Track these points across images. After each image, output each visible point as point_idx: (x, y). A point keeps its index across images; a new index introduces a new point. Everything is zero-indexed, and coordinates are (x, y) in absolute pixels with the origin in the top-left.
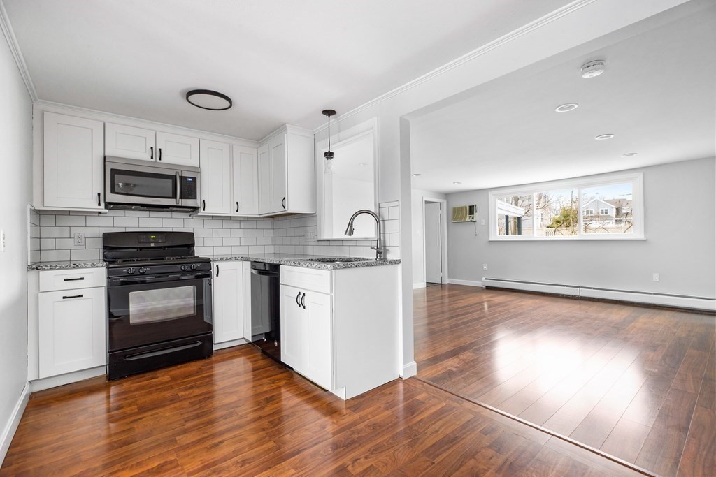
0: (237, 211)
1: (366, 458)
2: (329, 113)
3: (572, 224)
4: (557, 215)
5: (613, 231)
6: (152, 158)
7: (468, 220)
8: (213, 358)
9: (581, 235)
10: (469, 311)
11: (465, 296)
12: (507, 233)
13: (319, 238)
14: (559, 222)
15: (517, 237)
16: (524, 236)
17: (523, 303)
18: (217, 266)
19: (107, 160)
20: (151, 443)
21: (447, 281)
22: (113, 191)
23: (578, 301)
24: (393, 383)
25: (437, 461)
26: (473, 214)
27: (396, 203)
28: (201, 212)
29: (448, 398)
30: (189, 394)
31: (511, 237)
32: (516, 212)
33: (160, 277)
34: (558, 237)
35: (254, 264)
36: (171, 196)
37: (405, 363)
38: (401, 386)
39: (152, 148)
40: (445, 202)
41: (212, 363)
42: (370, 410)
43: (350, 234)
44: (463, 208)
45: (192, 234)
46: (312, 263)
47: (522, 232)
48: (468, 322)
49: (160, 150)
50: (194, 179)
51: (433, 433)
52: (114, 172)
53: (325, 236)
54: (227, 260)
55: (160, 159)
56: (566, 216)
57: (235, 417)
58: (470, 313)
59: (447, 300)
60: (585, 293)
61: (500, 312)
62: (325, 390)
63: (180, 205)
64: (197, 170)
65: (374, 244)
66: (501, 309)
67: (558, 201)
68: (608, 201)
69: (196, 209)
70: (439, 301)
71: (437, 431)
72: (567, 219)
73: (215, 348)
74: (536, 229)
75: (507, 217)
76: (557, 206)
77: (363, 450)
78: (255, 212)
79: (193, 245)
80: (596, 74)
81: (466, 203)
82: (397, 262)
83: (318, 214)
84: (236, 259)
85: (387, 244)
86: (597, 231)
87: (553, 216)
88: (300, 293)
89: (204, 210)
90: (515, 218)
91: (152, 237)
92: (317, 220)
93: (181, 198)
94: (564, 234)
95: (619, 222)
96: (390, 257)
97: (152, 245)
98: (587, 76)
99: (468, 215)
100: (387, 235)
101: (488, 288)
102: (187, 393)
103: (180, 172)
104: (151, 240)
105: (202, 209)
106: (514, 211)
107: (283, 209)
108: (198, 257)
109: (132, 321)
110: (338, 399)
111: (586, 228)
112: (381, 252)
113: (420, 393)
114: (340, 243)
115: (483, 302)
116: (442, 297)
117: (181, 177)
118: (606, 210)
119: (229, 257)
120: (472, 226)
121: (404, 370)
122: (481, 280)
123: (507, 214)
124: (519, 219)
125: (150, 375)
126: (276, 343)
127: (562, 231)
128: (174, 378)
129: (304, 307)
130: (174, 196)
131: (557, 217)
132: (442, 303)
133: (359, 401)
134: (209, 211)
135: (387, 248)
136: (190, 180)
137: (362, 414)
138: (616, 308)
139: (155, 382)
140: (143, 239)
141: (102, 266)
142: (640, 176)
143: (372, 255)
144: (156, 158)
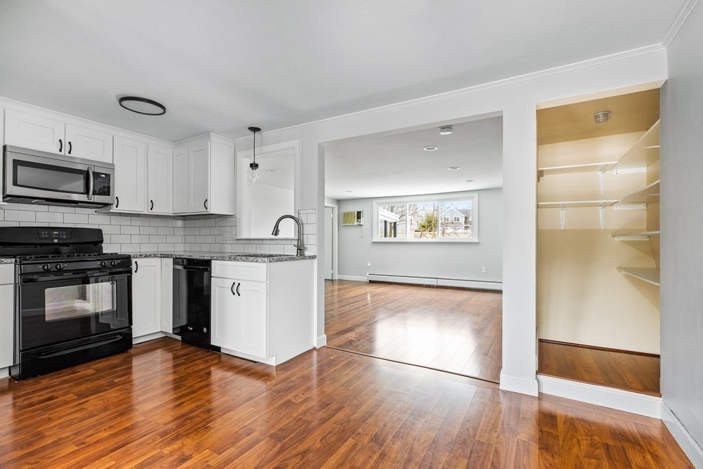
0: (151, 209)
1: (303, 394)
2: (255, 130)
3: (434, 229)
4: (424, 221)
5: (463, 235)
6: (60, 151)
7: (356, 223)
8: (132, 351)
9: (439, 238)
10: (359, 299)
11: (353, 289)
12: (385, 236)
13: (238, 237)
14: (424, 227)
15: (392, 239)
16: (399, 238)
17: (398, 292)
18: (136, 262)
19: (8, 149)
20: (110, 415)
21: (337, 277)
22: (15, 183)
23: (436, 289)
24: (310, 352)
25: (350, 388)
26: (360, 218)
27: (314, 211)
28: (114, 209)
29: (351, 356)
30: (126, 380)
31: (388, 239)
32: (393, 217)
33: (78, 273)
34: (423, 239)
35: (177, 261)
36: (82, 192)
37: (318, 336)
38: (315, 353)
39: (60, 141)
40: (336, 206)
41: (131, 356)
42: (297, 369)
43: (276, 235)
44: (352, 213)
45: (100, 231)
46: (249, 258)
47: (397, 235)
48: (359, 308)
49: (70, 143)
50: (108, 176)
51: (345, 376)
52: (17, 163)
53: (244, 236)
54: (145, 257)
55: (70, 153)
56: (430, 222)
57: (183, 388)
58: (358, 301)
59: (336, 293)
60: (441, 283)
61: (382, 299)
62: (256, 362)
63: (92, 201)
64: (111, 166)
65: (296, 243)
66: (382, 297)
67: (423, 209)
68: (459, 211)
69: (107, 205)
70: (331, 294)
71: (348, 374)
72: (429, 225)
73: (134, 342)
74: (407, 233)
75: (385, 222)
76: (423, 214)
77: (299, 390)
78: (169, 211)
79: (102, 242)
80: (447, 133)
81: (354, 208)
82: (313, 257)
83: (238, 215)
84: (155, 256)
85: (305, 243)
86: (451, 234)
87: (420, 221)
88: (234, 283)
89: (117, 207)
90: (391, 223)
91: (55, 233)
92: (236, 221)
93: (94, 194)
94: (428, 237)
95: (466, 228)
96: (307, 253)
97: (56, 241)
98: (442, 133)
99: (356, 220)
100: (305, 236)
101: (371, 282)
102: (123, 379)
103: (93, 167)
104: (54, 236)
105: (115, 205)
106: (392, 217)
107: (205, 210)
108: (107, 254)
109: (47, 319)
110: (269, 366)
111: (443, 232)
112: (301, 249)
113: (332, 355)
114: (261, 242)
115: (366, 293)
116: (332, 291)
117: (94, 173)
118: (458, 218)
119: (148, 254)
120: (359, 229)
121: (318, 341)
122: (365, 275)
123: (386, 219)
124: (395, 223)
125: (69, 370)
126: (205, 330)
127: (427, 235)
128: (98, 371)
129: (239, 295)
130: (87, 192)
131: (423, 223)
132: (332, 296)
133: (288, 364)
134: (123, 208)
135: (305, 246)
136: (103, 176)
137: (291, 372)
138: (460, 292)
139: (76, 376)
140: (45, 234)
141: (11, 263)
142: (476, 195)
143: (293, 251)
144: (65, 152)
